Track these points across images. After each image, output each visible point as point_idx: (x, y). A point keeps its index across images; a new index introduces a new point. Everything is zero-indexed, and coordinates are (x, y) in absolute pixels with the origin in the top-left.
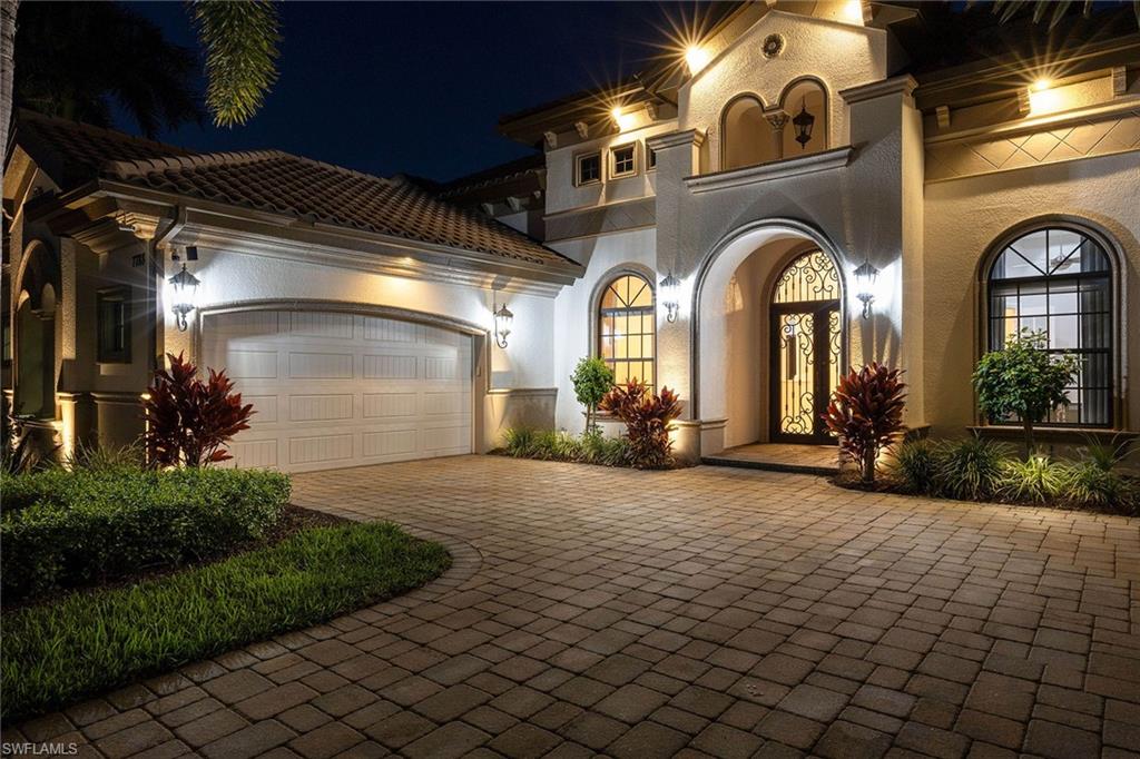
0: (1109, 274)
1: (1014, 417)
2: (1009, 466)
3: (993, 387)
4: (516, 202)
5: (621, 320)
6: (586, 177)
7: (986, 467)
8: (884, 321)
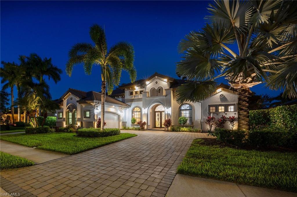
0: (192, 109)
1: (183, 124)
2: (182, 129)
3: (180, 121)
4: (120, 97)
5: (136, 113)
6: (131, 95)
7: (179, 129)
8: (169, 114)
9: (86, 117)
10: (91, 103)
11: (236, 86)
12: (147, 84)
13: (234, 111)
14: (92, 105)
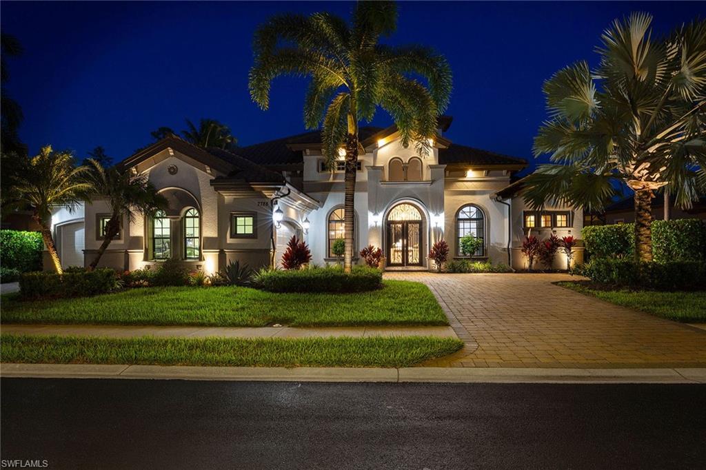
0: (483, 219)
1: (468, 254)
2: (472, 265)
3: (464, 247)
6: (323, 169)
7: (468, 266)
8: (440, 229)
9: (234, 235)
10: (263, 191)
11: (636, 185)
12: (379, 146)
13: (567, 227)
14: (265, 196)
